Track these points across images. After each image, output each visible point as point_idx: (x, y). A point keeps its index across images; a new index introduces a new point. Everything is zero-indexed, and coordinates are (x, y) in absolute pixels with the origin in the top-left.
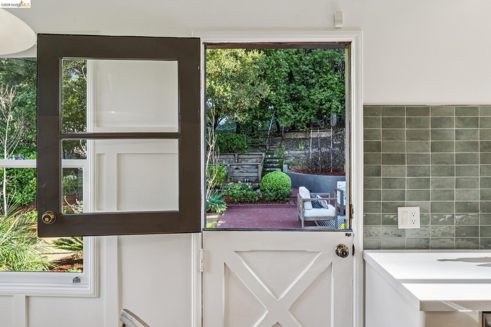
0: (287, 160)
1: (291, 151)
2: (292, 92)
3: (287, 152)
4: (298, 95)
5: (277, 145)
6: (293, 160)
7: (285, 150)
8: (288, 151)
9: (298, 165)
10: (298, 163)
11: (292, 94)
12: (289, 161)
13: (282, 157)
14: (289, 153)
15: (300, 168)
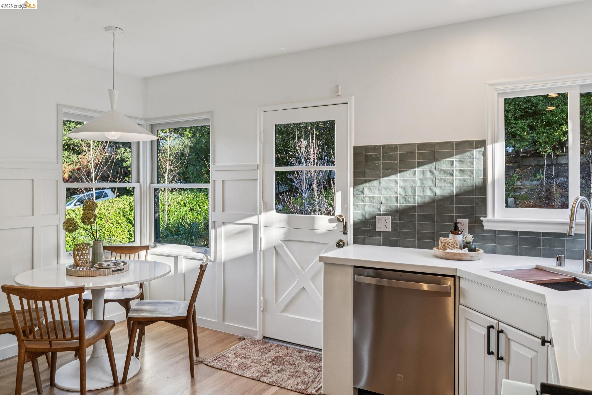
0: (517, 192)
1: (524, 181)
2: (525, 106)
3: (519, 183)
4: (534, 109)
5: (509, 174)
6: (524, 193)
7: (517, 180)
8: (521, 181)
9: (530, 199)
10: (531, 197)
11: (525, 108)
12: (519, 194)
13: (510, 189)
14: (522, 183)
15: (533, 203)
